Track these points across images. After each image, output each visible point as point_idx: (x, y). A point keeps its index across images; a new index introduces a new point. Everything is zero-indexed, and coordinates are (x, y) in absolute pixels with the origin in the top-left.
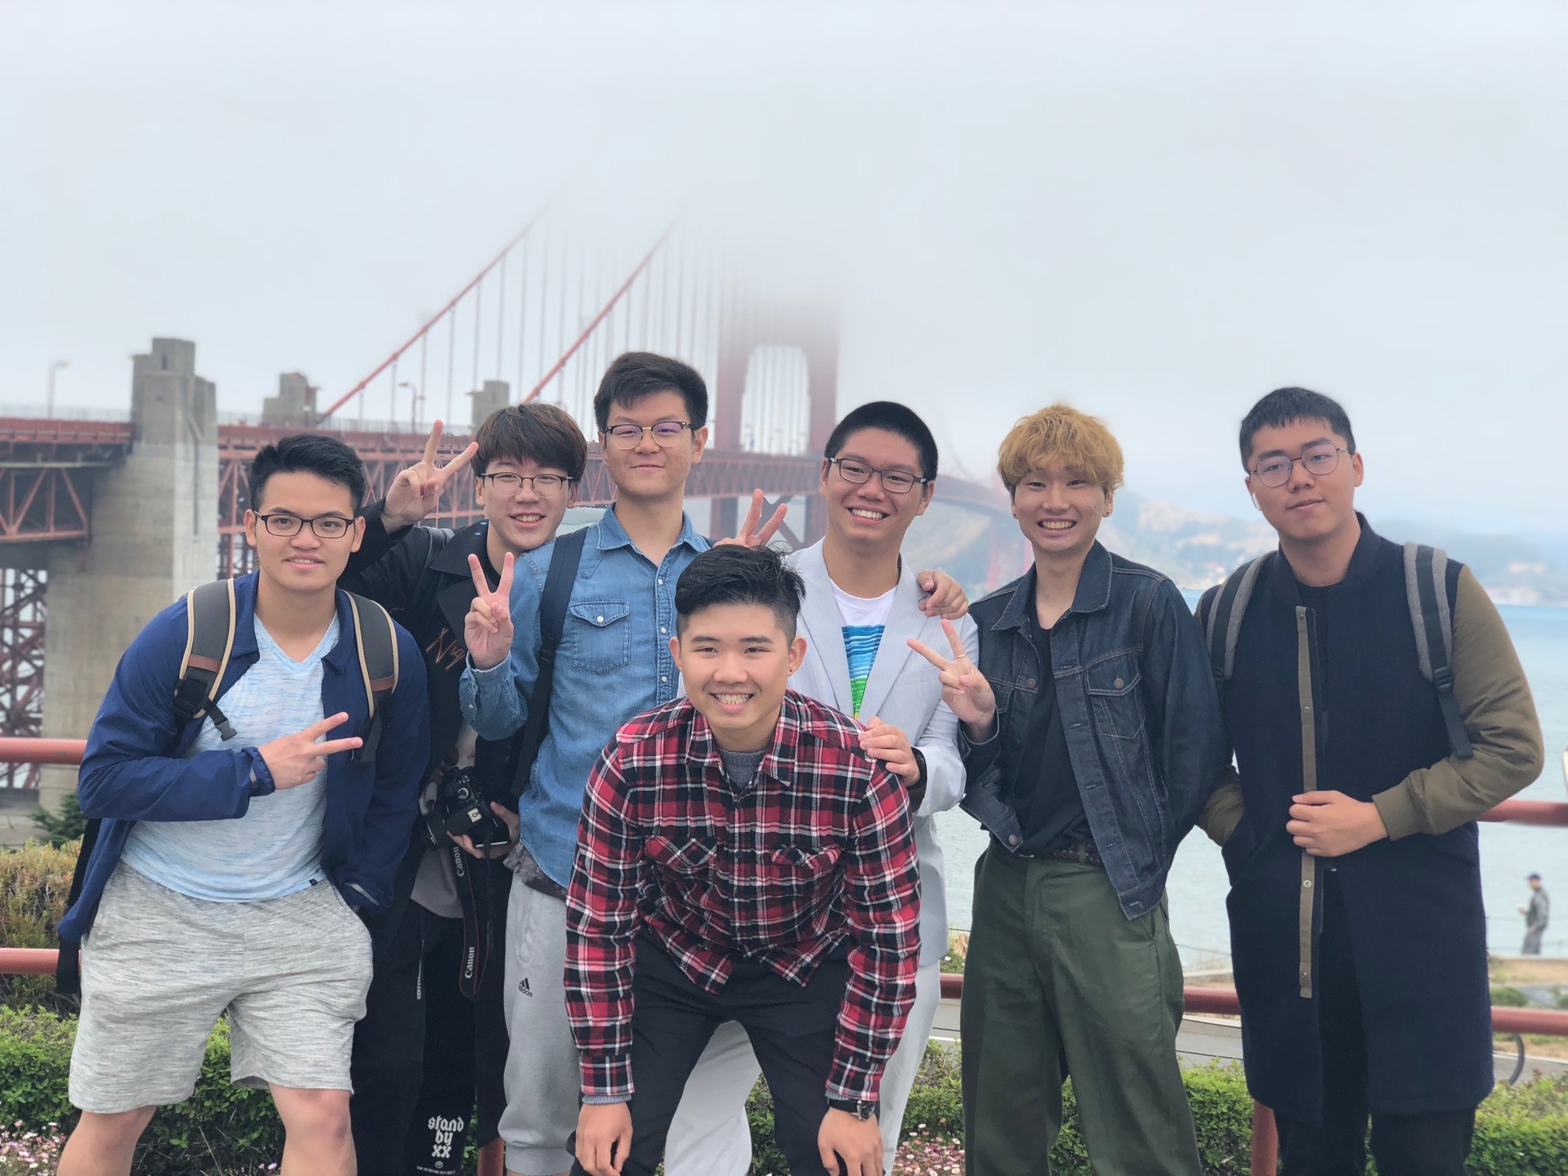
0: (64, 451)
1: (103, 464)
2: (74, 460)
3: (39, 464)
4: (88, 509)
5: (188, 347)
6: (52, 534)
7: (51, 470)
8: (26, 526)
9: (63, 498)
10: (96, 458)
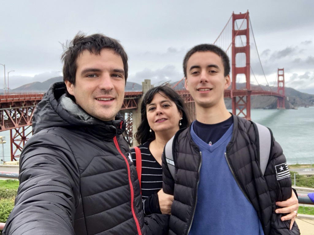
0: (133, 96)
1: (139, 98)
2: (135, 97)
3: (130, 98)
4: (137, 104)
5: (150, 80)
6: (132, 108)
7: (131, 99)
8: (129, 107)
9: (133, 103)
10: (138, 97)
